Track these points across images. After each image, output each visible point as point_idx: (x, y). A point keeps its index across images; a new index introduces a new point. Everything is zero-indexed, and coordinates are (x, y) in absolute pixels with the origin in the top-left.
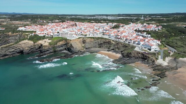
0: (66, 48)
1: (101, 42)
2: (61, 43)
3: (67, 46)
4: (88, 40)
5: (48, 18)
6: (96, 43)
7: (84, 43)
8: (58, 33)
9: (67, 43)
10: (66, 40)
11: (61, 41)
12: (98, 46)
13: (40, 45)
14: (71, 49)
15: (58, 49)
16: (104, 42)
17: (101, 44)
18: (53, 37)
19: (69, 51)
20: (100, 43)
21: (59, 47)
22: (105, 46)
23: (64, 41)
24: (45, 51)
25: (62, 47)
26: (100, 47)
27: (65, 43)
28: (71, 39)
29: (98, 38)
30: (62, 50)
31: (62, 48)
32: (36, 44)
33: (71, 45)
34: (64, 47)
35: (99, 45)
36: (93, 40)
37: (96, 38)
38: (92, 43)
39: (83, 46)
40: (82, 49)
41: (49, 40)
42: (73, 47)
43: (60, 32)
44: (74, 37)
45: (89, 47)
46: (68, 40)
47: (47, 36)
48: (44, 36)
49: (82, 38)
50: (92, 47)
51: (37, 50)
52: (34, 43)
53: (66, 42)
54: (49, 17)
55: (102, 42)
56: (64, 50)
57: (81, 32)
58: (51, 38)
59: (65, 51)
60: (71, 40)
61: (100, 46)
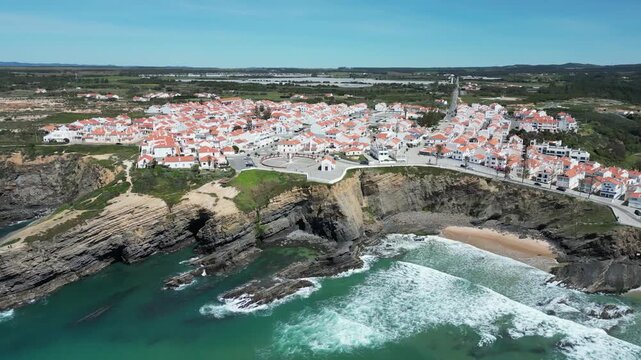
0: (301, 220)
1: (434, 185)
2: (285, 198)
3: (310, 211)
4: (384, 182)
5: (107, 81)
6: (412, 191)
7: (369, 195)
8: (236, 149)
9: (311, 196)
10: (305, 185)
11: (283, 192)
12: (420, 202)
13: (194, 215)
14: (332, 228)
15: (273, 226)
16: (450, 188)
17: (436, 194)
18: (234, 172)
19: (322, 234)
20: (430, 190)
21: (276, 216)
22: (454, 201)
23: (295, 189)
24: (226, 242)
25: (286, 216)
26: (431, 208)
27: (299, 199)
28: (332, 182)
29: (421, 172)
30: (285, 230)
31: (285, 219)
32: (176, 209)
33: (335, 207)
34: (293, 217)
35: (426, 199)
36: (400, 178)
37: (410, 170)
38: (400, 193)
39: (365, 205)
40: (367, 218)
41: (224, 185)
42: (343, 216)
43: (240, 146)
44: (329, 169)
45: (390, 208)
46: (315, 183)
47: (206, 166)
48: (195, 170)
49: (358, 173)
50: (400, 207)
51: (180, 234)
52: (170, 204)
53: (307, 192)
54: (109, 79)
55: (440, 188)
56: (294, 229)
57: (332, 147)
58: (227, 176)
59: (298, 234)
60: (329, 186)
61: (430, 202)
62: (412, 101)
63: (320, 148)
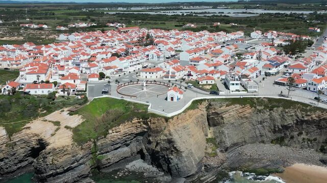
0: (142, 150)
1: (283, 118)
2: (124, 129)
3: (150, 142)
4: (231, 114)
6: (261, 123)
7: (215, 125)
8: (102, 76)
9: (149, 128)
10: (145, 116)
11: (124, 122)
12: (269, 134)
13: (34, 144)
14: (168, 161)
15: (112, 157)
16: (300, 123)
17: (286, 127)
18: (86, 100)
19: (159, 166)
20: (279, 123)
21: (115, 145)
22: (304, 136)
23: (135, 120)
24: (58, 174)
25: (127, 145)
26: (280, 141)
27: (139, 130)
28: (169, 115)
29: (271, 104)
30: (126, 160)
31: (126, 149)
32: (16, 137)
33: (170, 142)
34: (134, 147)
35: (275, 132)
36: (248, 110)
37: (260, 101)
38: (247, 126)
39: (210, 136)
40: (210, 151)
41: (71, 113)
43: (107, 73)
44: (175, 100)
45: (235, 139)
46: (154, 115)
47: (62, 94)
48: (52, 96)
49: (205, 104)
50: (247, 139)
51: (21, 161)
52: (10, 133)
53: (146, 123)
55: (290, 121)
56: (135, 159)
57: (189, 75)
58: (78, 103)
60: (167, 119)
61: (279, 135)
62: (287, 28)
63: (179, 75)
